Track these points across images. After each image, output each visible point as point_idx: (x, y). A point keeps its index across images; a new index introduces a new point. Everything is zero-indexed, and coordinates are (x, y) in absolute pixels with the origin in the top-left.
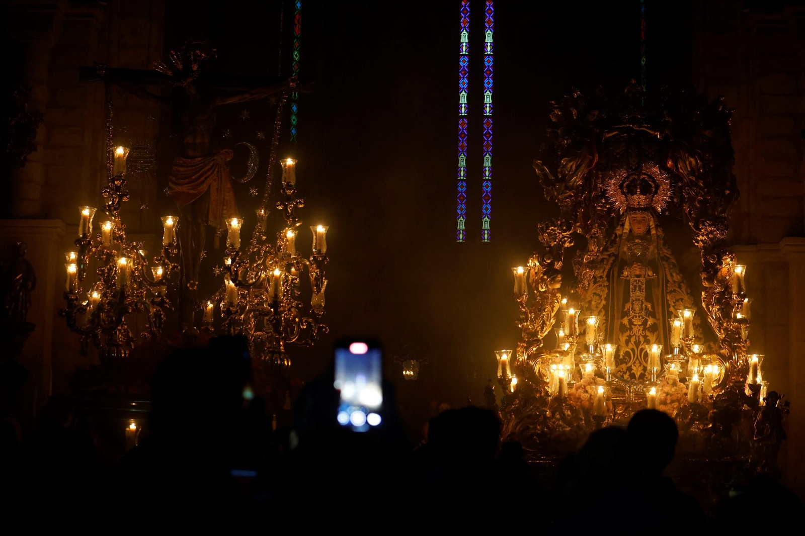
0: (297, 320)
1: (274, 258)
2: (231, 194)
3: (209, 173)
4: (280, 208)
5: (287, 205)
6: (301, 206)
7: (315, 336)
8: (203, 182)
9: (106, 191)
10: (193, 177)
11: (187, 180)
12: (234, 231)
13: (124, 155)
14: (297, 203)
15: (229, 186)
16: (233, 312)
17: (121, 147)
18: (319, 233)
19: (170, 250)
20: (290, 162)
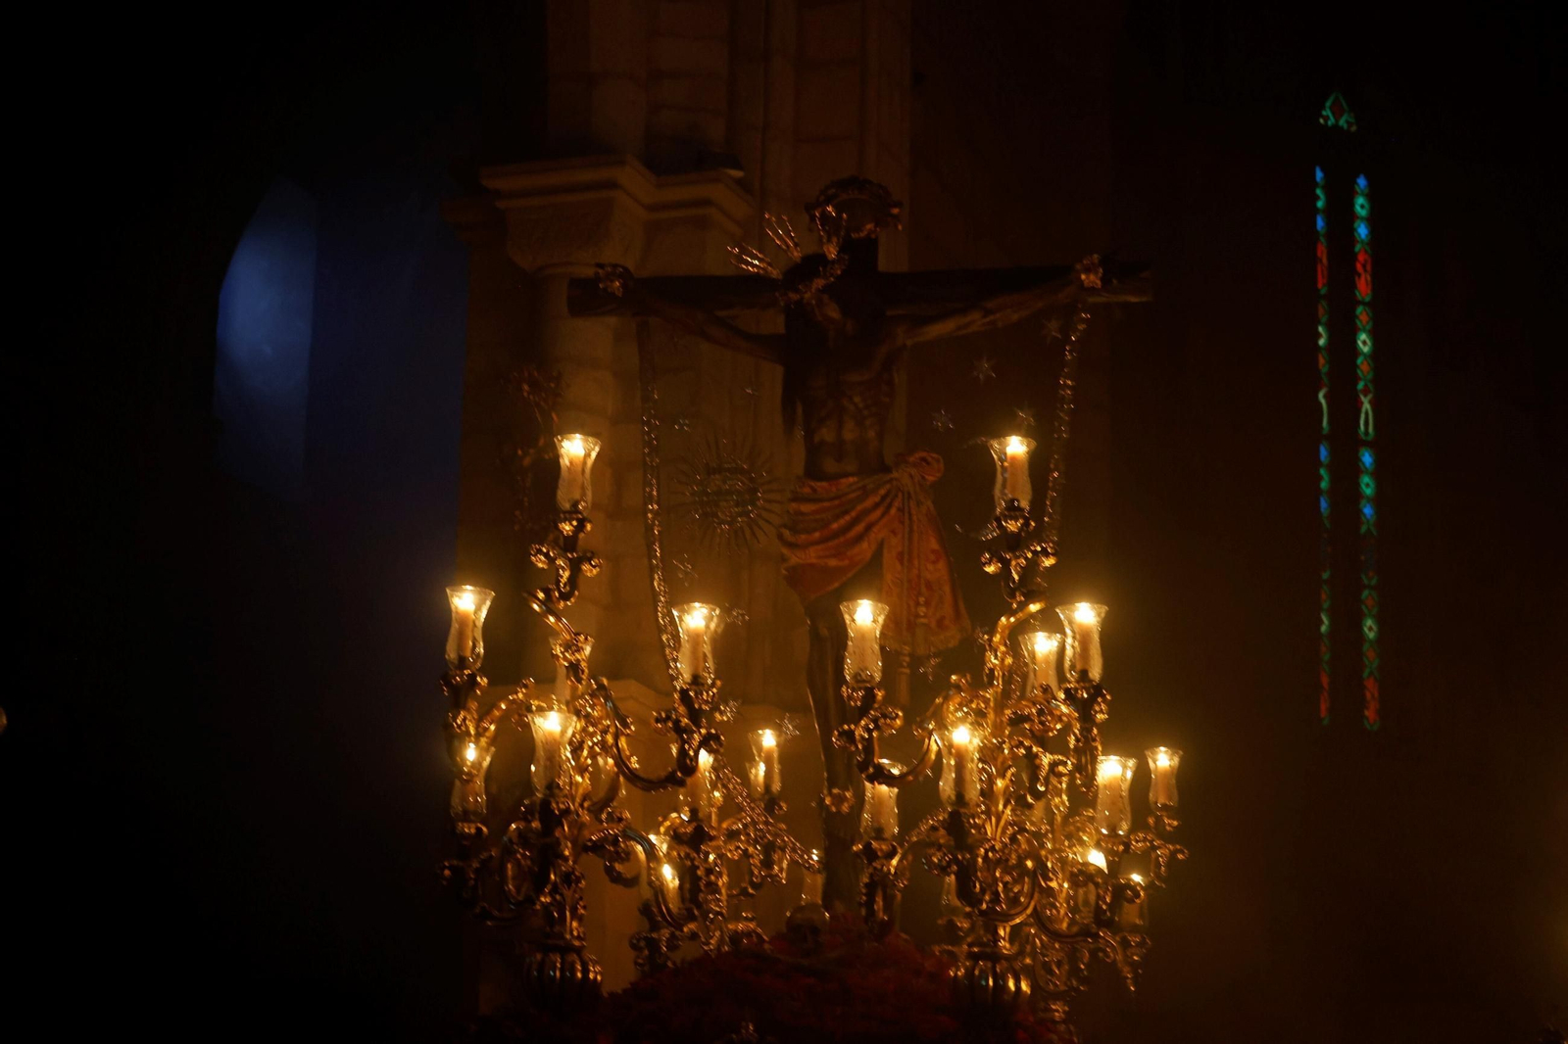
0: (1029, 864)
1: (972, 701)
2: (941, 565)
3: (878, 513)
4: (990, 569)
5: (1010, 560)
6: (1049, 562)
7: (1105, 911)
8: (860, 538)
9: (540, 551)
10: (835, 526)
11: (817, 535)
12: (862, 636)
13: (588, 455)
14: (1035, 553)
15: (934, 545)
16: (879, 854)
17: (578, 436)
18: (1080, 626)
19: (692, 694)
20: (1016, 447)
